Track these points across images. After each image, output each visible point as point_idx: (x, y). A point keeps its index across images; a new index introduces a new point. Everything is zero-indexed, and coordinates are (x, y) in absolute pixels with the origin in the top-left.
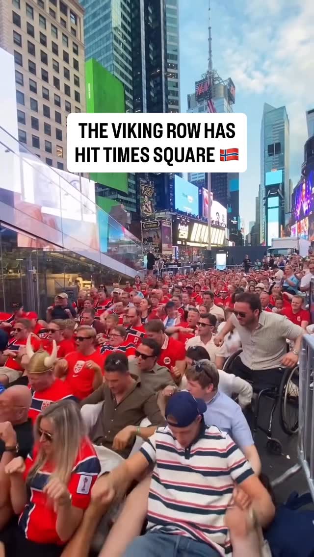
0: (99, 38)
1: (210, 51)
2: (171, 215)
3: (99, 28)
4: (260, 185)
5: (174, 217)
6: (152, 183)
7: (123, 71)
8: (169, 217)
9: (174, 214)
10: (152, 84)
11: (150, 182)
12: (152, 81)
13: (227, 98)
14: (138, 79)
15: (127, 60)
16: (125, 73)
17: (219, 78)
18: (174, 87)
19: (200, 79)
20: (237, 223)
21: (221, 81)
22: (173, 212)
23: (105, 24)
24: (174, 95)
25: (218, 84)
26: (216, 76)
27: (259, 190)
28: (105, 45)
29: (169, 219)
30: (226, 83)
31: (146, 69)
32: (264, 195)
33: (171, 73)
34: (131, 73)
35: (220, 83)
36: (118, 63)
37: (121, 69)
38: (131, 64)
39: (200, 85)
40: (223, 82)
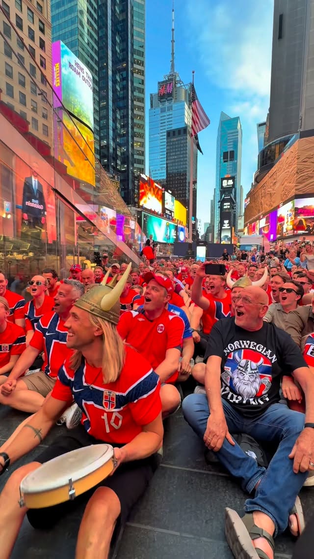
0: (63, 20)
1: (173, 54)
2: (136, 210)
3: (63, 9)
4: (215, 189)
5: (139, 213)
6: (118, 178)
7: (89, 59)
8: (134, 212)
9: (139, 210)
10: (118, 78)
11: (116, 177)
12: (118, 74)
13: (188, 102)
14: (104, 71)
15: (93, 48)
16: (91, 62)
17: (180, 81)
18: (140, 83)
19: (163, 79)
20: (195, 223)
21: (182, 85)
22: (138, 208)
23: (69, 5)
24: (139, 92)
25: (179, 87)
26: (178, 79)
27: (213, 194)
28: (70, 29)
29: (135, 215)
30: (187, 88)
31: (113, 61)
32: (218, 198)
33: (137, 69)
34: (97, 63)
35: (181, 86)
36: (83, 50)
37: (86, 56)
38: (97, 53)
39: (163, 85)
40: (184, 86)
